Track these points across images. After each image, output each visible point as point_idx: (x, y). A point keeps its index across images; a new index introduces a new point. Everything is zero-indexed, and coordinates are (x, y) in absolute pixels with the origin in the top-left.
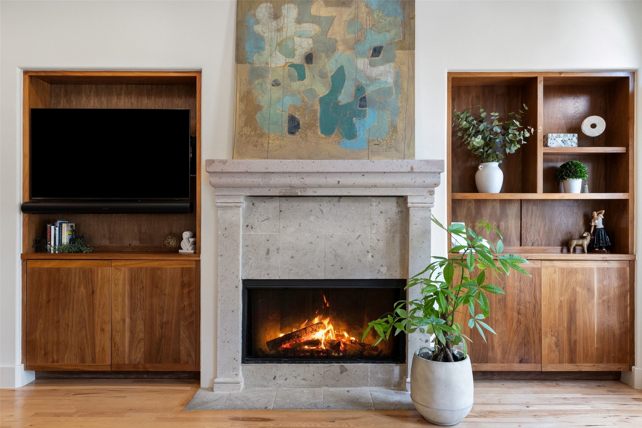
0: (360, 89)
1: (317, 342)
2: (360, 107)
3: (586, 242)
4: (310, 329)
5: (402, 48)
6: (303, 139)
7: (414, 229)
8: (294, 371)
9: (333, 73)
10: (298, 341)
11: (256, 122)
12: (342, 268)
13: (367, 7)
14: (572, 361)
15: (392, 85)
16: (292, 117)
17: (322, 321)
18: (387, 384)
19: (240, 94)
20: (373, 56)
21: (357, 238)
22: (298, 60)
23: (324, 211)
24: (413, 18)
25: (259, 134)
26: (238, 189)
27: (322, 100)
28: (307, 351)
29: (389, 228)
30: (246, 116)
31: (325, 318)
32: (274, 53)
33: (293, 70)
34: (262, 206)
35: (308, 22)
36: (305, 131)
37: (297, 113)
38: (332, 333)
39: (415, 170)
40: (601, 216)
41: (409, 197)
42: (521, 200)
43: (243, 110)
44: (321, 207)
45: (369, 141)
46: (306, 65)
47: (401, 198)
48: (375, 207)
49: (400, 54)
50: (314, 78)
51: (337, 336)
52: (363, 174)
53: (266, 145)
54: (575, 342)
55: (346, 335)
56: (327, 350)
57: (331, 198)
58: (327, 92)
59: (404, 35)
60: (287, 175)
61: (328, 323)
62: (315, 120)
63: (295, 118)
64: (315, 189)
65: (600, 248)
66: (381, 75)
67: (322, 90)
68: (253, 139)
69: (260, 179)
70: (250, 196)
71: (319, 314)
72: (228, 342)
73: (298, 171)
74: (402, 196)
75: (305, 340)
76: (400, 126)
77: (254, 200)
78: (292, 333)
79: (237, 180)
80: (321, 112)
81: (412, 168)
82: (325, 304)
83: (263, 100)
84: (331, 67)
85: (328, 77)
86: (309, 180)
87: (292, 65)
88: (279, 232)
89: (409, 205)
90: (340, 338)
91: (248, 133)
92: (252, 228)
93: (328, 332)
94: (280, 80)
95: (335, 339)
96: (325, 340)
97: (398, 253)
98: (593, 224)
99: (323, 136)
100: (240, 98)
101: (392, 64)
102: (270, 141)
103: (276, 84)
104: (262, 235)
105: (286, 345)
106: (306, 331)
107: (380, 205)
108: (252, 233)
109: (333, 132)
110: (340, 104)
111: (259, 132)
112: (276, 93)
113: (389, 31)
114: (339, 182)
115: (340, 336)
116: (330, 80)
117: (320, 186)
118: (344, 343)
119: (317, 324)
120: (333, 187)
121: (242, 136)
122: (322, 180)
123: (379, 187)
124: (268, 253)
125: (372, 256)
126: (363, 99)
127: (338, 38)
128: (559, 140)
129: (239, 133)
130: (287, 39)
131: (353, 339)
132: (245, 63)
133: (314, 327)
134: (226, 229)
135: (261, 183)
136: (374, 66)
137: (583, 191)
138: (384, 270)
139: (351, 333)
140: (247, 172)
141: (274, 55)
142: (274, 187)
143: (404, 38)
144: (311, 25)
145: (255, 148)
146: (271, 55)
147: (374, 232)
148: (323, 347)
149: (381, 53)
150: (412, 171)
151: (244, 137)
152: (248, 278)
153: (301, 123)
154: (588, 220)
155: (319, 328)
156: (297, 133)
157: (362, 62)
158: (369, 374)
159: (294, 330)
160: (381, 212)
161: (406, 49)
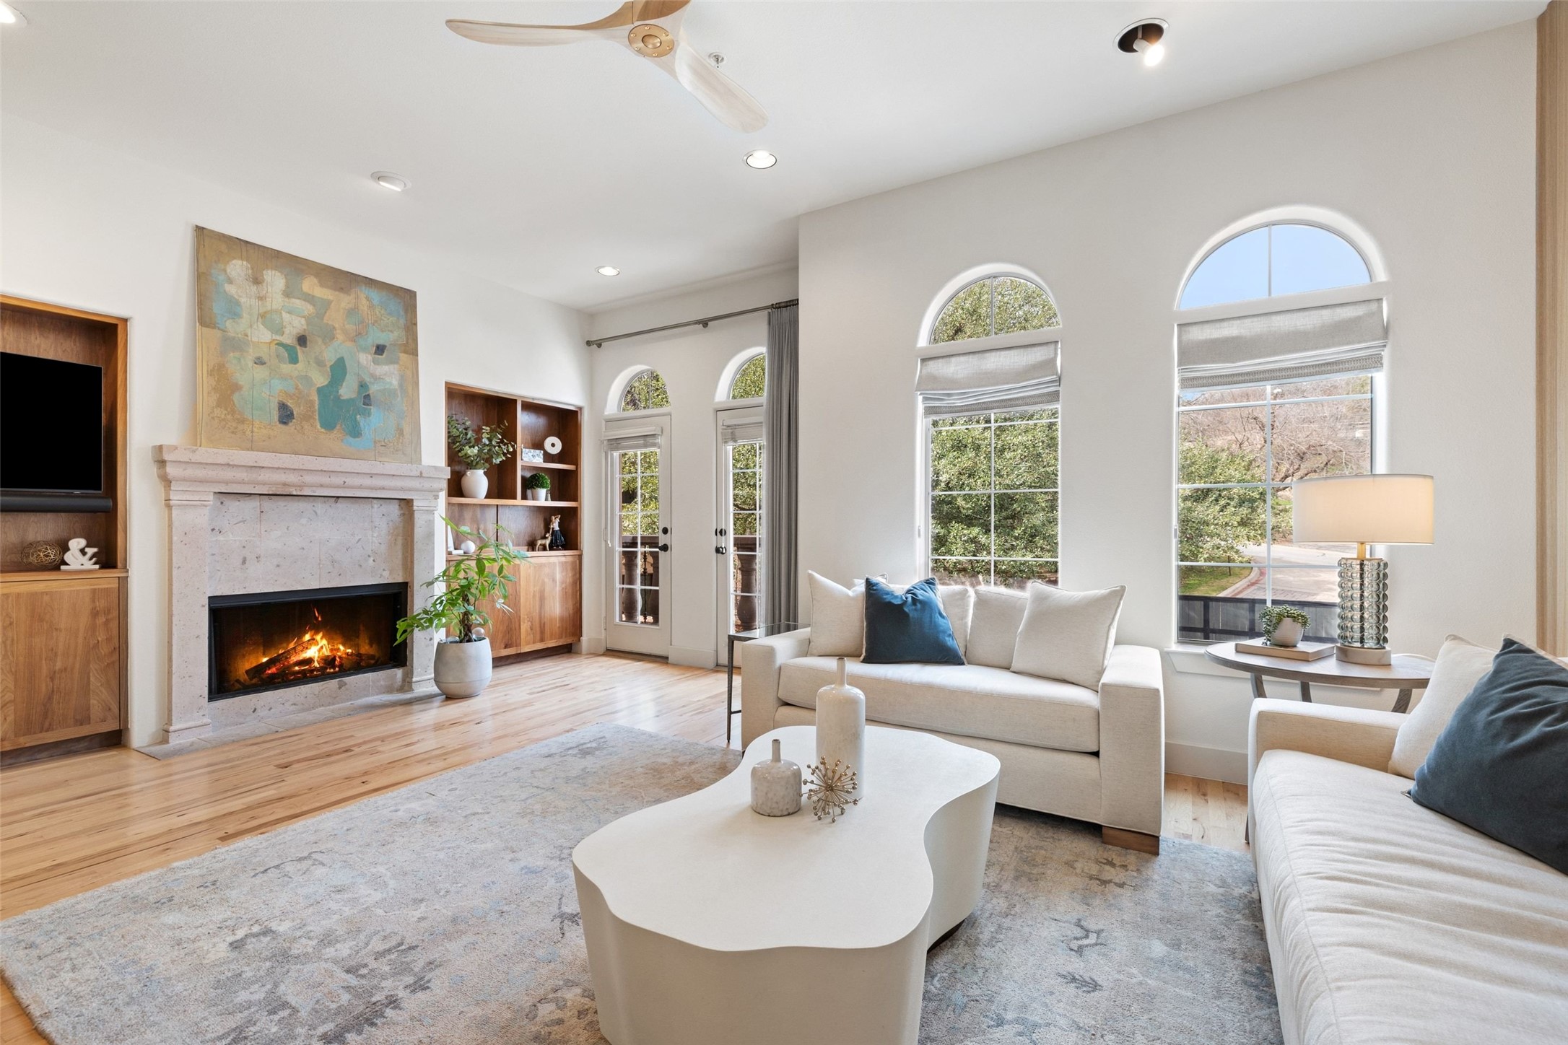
0: (363, 386)
1: (309, 661)
2: (364, 404)
3: (547, 542)
4: (301, 648)
5: (405, 352)
6: (298, 431)
7: (419, 532)
8: (281, 697)
9: (332, 363)
10: (286, 663)
11: (234, 404)
12: (340, 575)
13: (368, 300)
14: (542, 640)
15: (397, 387)
16: (283, 404)
17: (314, 637)
18: (390, 690)
19: (208, 365)
20: (376, 353)
21: (357, 542)
22: (288, 339)
23: (319, 512)
24: (416, 324)
25: (238, 419)
26: (208, 484)
27: (320, 390)
28: (298, 672)
29: (391, 531)
30: (218, 395)
31: (317, 633)
32: (256, 324)
33: (282, 350)
34: (234, 505)
35: (299, 299)
36: (301, 423)
37: (290, 401)
38: (326, 648)
39: (424, 475)
40: (558, 520)
41: (414, 501)
42: (497, 506)
43: (214, 386)
44: (314, 509)
45: (375, 442)
46: (298, 347)
47: (403, 502)
48: (377, 508)
49: (403, 357)
50: (309, 364)
51: (331, 650)
52: (371, 475)
53: (248, 432)
54: (544, 624)
55: (342, 648)
56: (321, 667)
57: (326, 499)
58: (326, 383)
59: (407, 339)
60: (282, 471)
61: (322, 639)
62: (313, 412)
63: (287, 406)
64: (314, 488)
65: (557, 546)
66: (385, 374)
67: (321, 380)
68: (229, 423)
69: (245, 474)
70: (219, 493)
71: (310, 629)
72: (190, 676)
73: (297, 468)
74: (405, 499)
75: (295, 660)
76: (407, 430)
77: (223, 498)
78: (279, 655)
79: (210, 473)
80: (320, 404)
81: (421, 473)
82: (317, 619)
83: (243, 379)
84: (330, 356)
85: (325, 366)
86: (308, 479)
87: (280, 344)
88: (260, 537)
89: (415, 508)
90: (335, 652)
91: (223, 416)
92: (220, 532)
93: (322, 647)
94: (266, 358)
95: (330, 654)
96: (318, 657)
97: (400, 556)
98: (552, 527)
99: (323, 430)
100: (208, 371)
101: (396, 366)
102: (255, 430)
103: (259, 362)
104: (235, 540)
105: (273, 670)
106: (295, 652)
107: (381, 507)
108: (221, 538)
109: (335, 427)
110: (342, 398)
111: (239, 417)
112: (261, 373)
113: (392, 331)
114: (345, 482)
115: (335, 650)
116: (329, 370)
117: (322, 486)
118: (340, 657)
119: (309, 640)
120: (338, 487)
121: (213, 418)
122: (324, 479)
123: (387, 489)
124: (244, 562)
125: (374, 561)
126: (367, 397)
127: (337, 326)
128: (530, 454)
129: (209, 415)
130: (272, 311)
131: (349, 651)
132: (214, 328)
133: (305, 645)
134: (186, 534)
135: (246, 479)
136: (378, 364)
137: (546, 499)
138: (386, 574)
139: (346, 645)
140: (228, 465)
141: (255, 327)
142: (261, 484)
143: (407, 343)
144: (303, 302)
145: (233, 435)
146: (251, 326)
147: (375, 535)
148: (316, 664)
149: (383, 352)
150: (421, 476)
151: (216, 421)
152: (215, 595)
153: (295, 413)
154: (547, 523)
155: (311, 645)
156: (290, 424)
157: (365, 358)
158: (371, 683)
159: (281, 652)
160: (383, 515)
161: (410, 354)
